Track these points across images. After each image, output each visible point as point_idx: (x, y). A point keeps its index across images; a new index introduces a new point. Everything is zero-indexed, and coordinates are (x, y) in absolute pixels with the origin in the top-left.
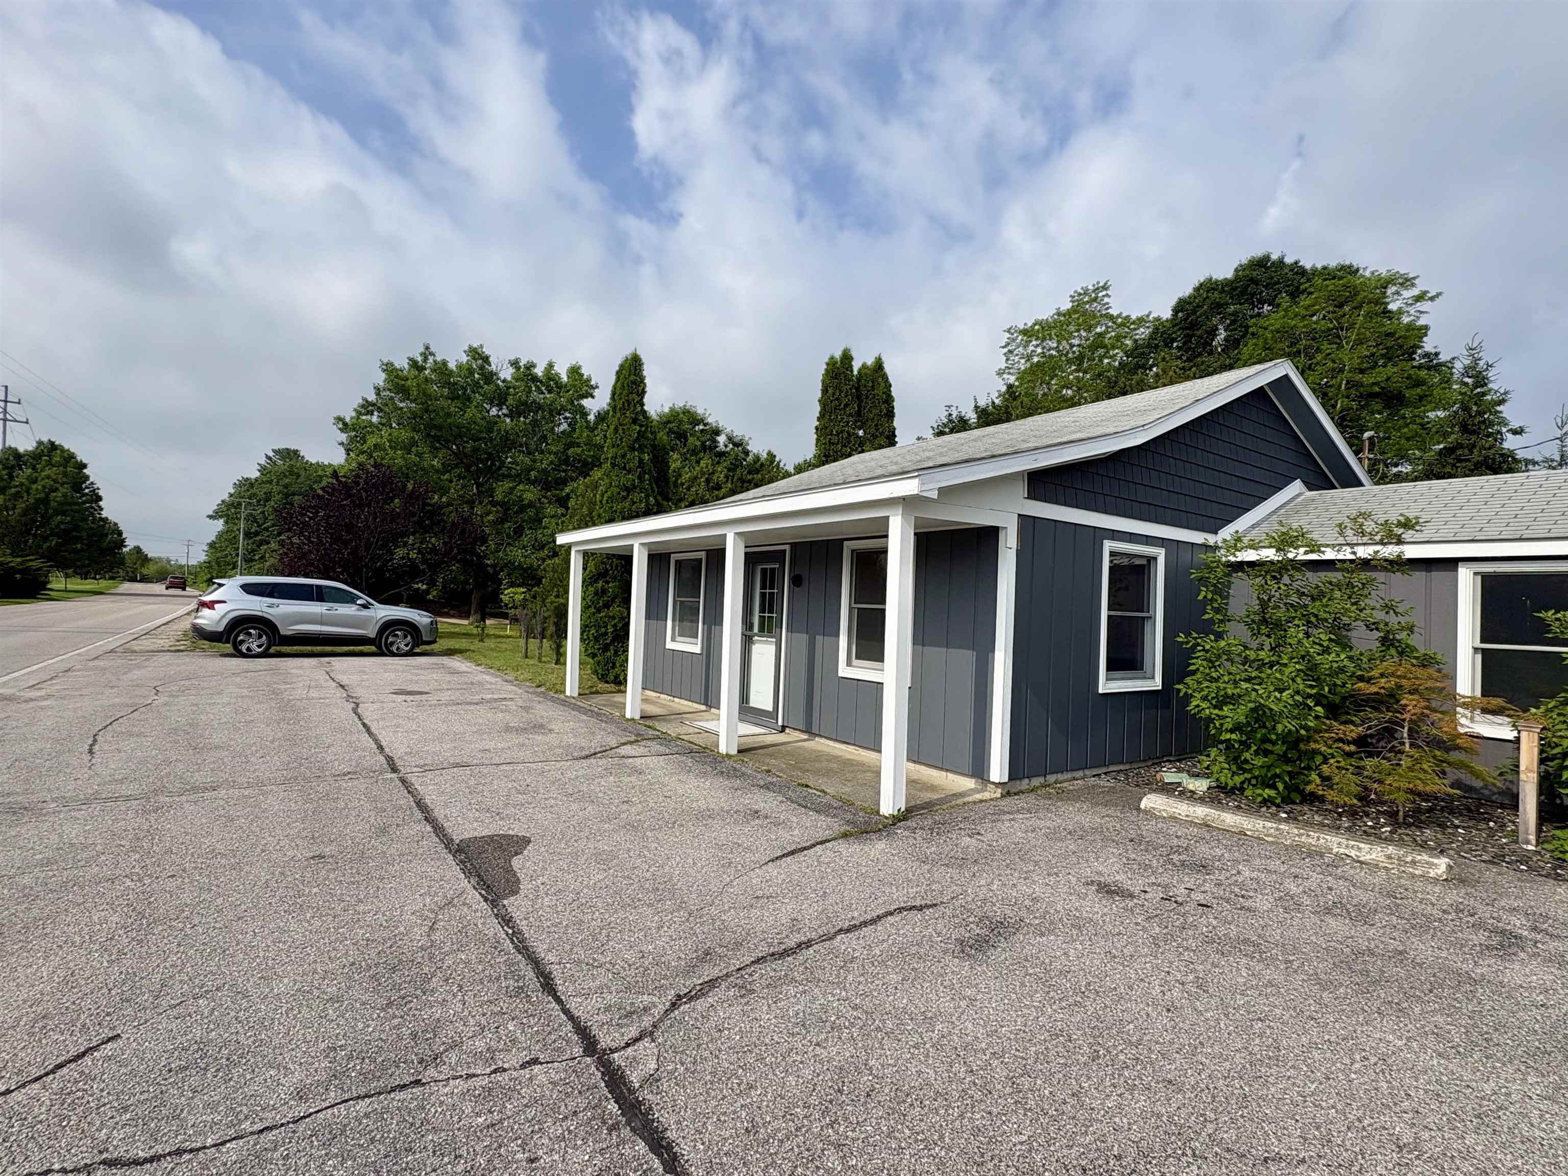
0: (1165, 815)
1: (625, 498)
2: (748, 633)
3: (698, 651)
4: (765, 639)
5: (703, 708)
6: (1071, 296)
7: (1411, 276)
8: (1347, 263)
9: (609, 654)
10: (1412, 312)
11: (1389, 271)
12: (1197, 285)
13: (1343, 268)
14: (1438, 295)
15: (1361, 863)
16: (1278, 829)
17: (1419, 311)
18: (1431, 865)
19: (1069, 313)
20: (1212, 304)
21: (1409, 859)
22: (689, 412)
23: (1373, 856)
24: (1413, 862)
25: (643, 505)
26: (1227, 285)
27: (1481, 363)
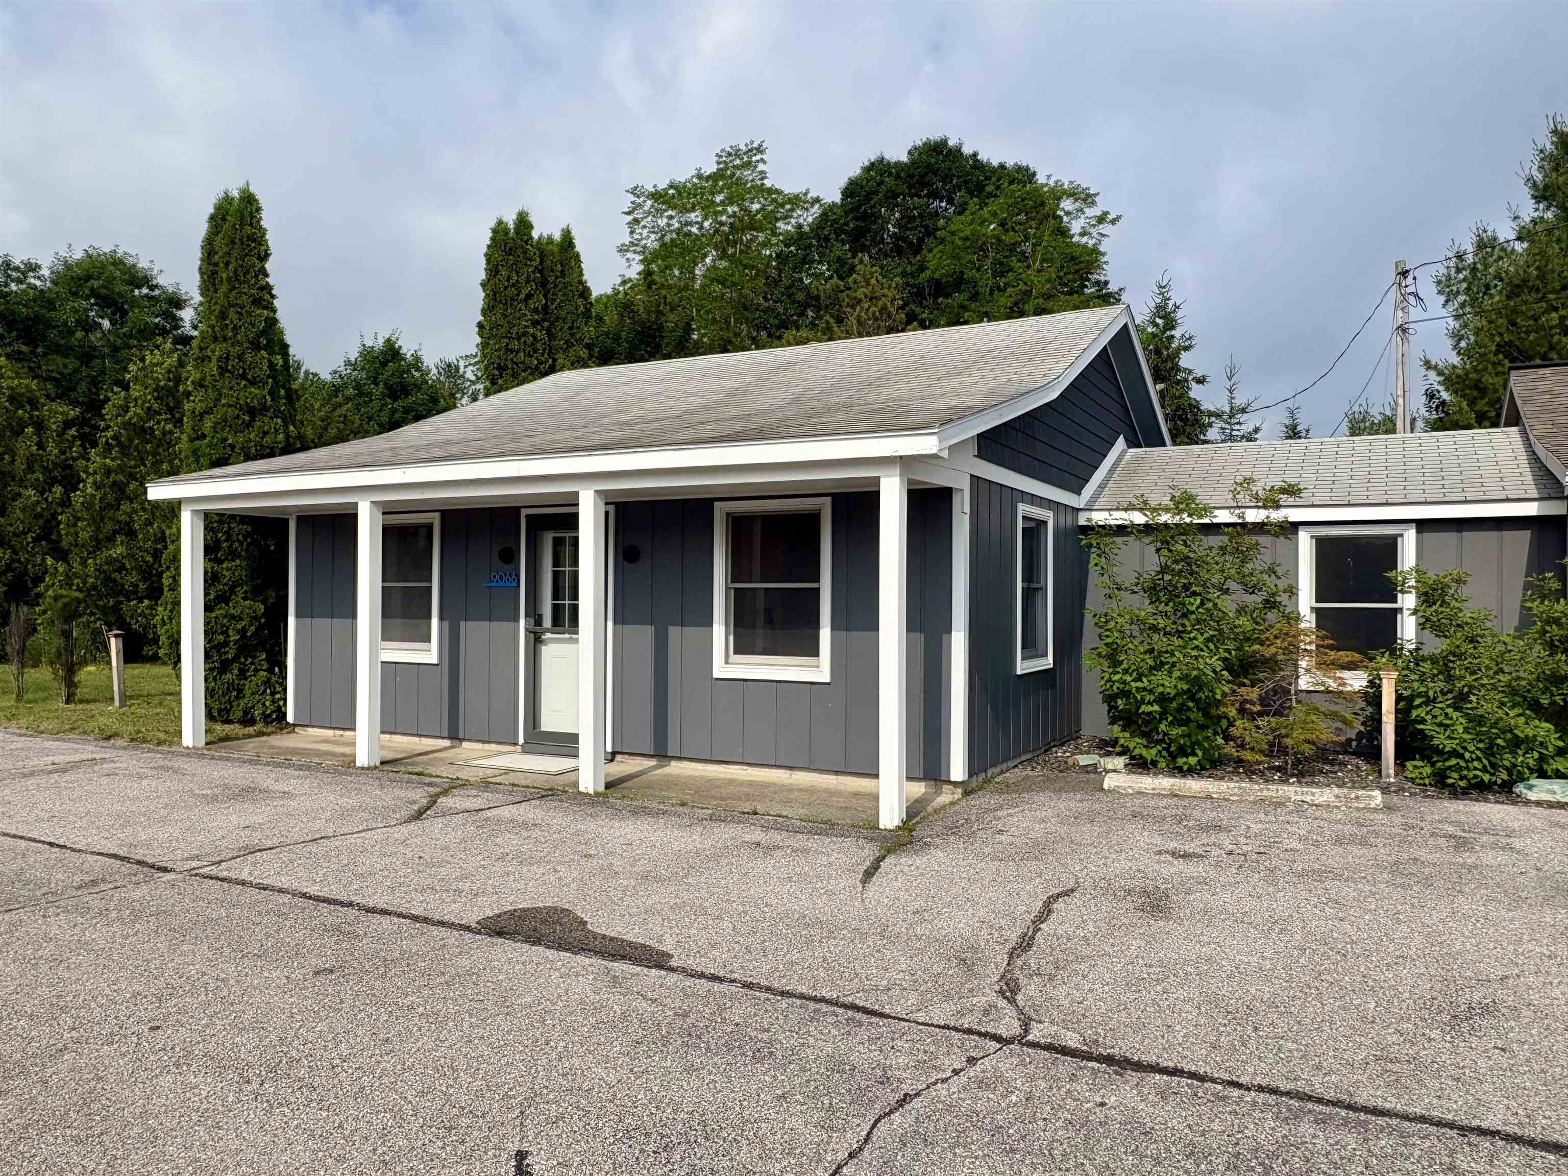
0: (1131, 791)
1: (248, 425)
2: (538, 629)
3: (435, 661)
4: (567, 636)
5: (447, 743)
6: (717, 155)
7: (1092, 192)
8: (1024, 164)
9: (229, 676)
10: (1095, 234)
11: (1071, 182)
12: (867, 164)
13: (1019, 169)
14: (1118, 218)
15: (1316, 805)
16: (1241, 788)
17: (1100, 234)
18: (1371, 798)
19: (714, 177)
20: (888, 191)
21: (1353, 796)
22: (121, 262)
23: (1325, 798)
24: (1357, 797)
25: (281, 437)
26: (903, 169)
27: (1171, 303)
